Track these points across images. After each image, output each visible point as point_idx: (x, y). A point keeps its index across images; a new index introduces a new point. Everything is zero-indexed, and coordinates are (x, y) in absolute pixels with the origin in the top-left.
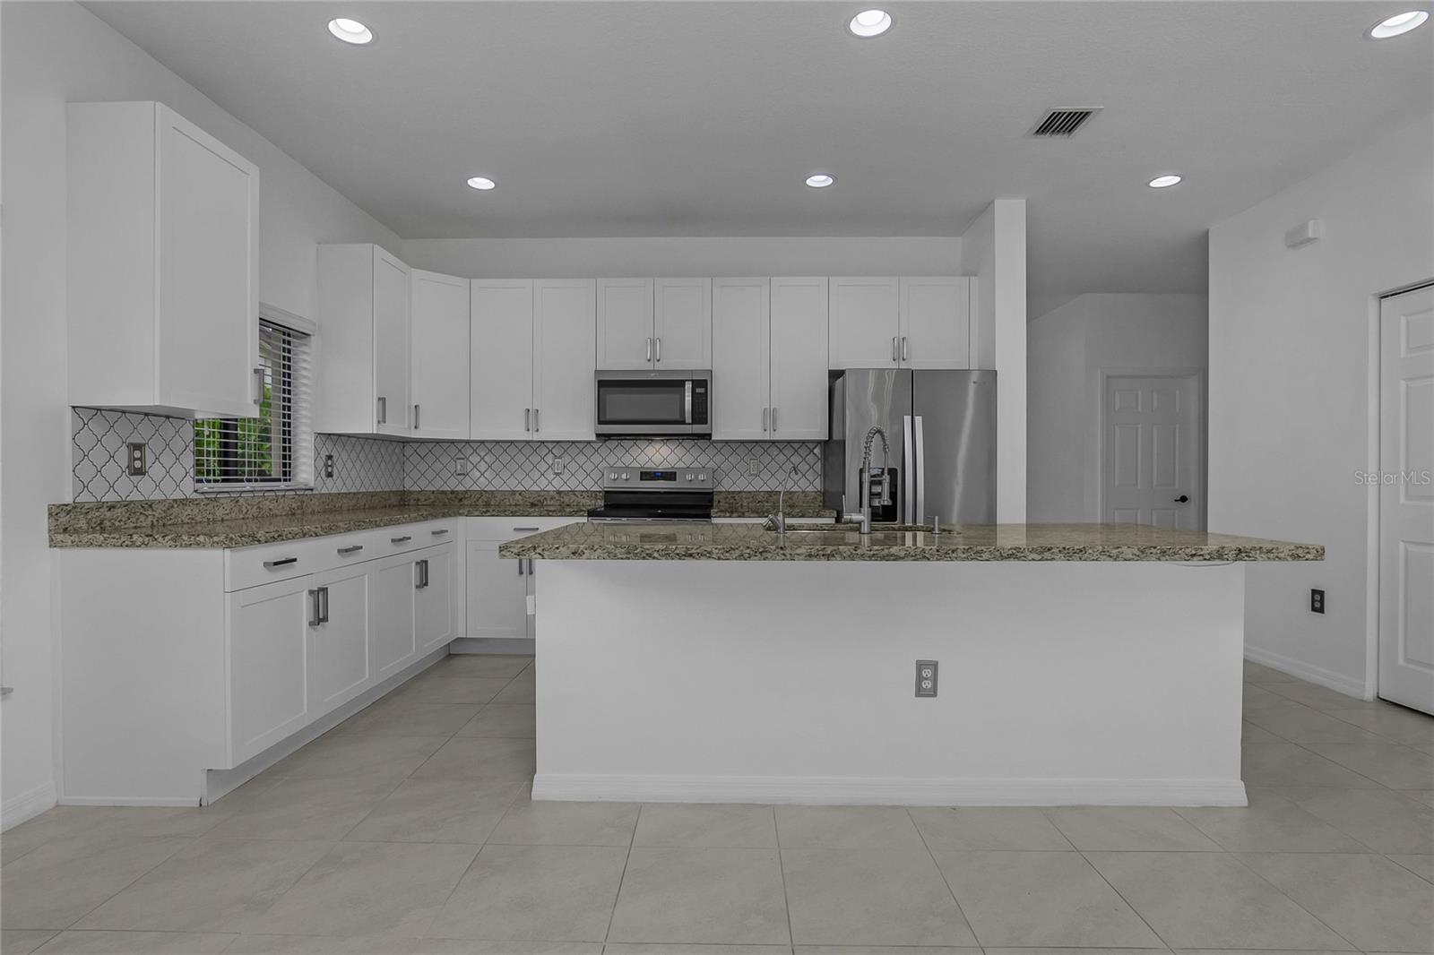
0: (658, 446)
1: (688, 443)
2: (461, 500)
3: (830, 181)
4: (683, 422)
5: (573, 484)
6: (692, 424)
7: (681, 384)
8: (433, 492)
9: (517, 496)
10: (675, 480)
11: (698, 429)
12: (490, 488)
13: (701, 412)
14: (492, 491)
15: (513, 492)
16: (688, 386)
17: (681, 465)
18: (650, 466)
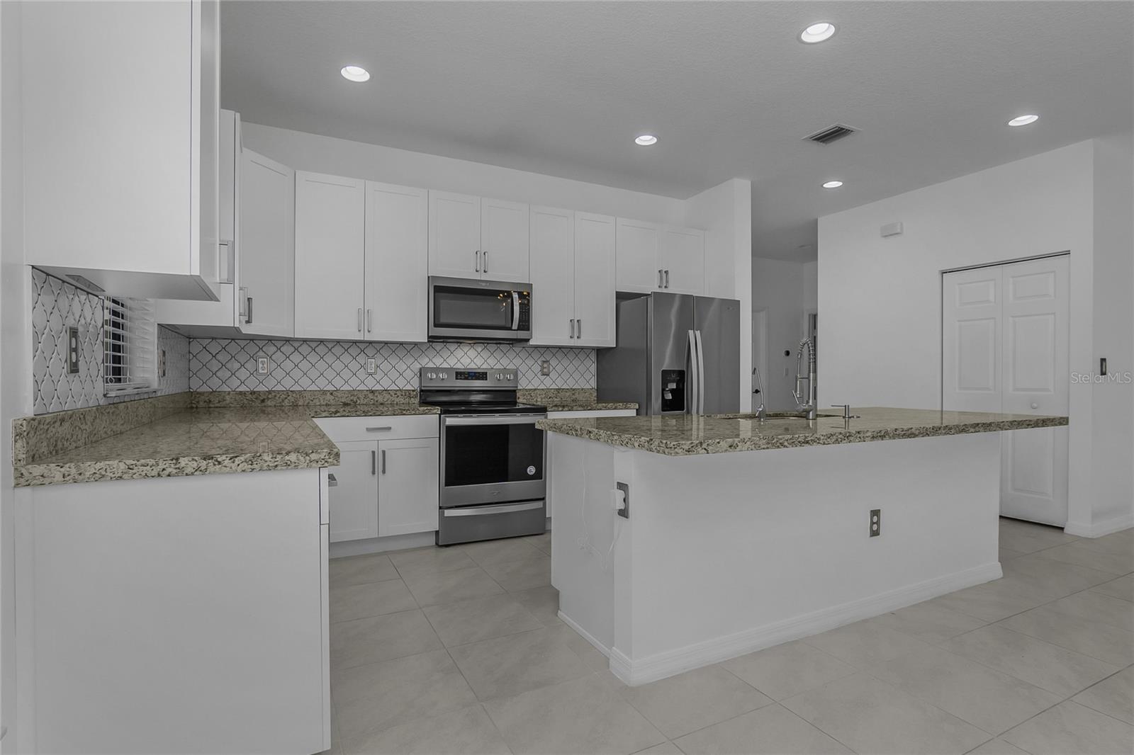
0: (466, 349)
1: (492, 347)
2: (263, 401)
3: (655, 140)
4: (510, 329)
5: (386, 384)
6: (517, 330)
7: (509, 294)
8: (229, 393)
9: (329, 397)
10: (486, 379)
11: (522, 334)
12: (296, 388)
13: (526, 321)
14: (300, 391)
15: (324, 392)
16: (516, 297)
17: (494, 366)
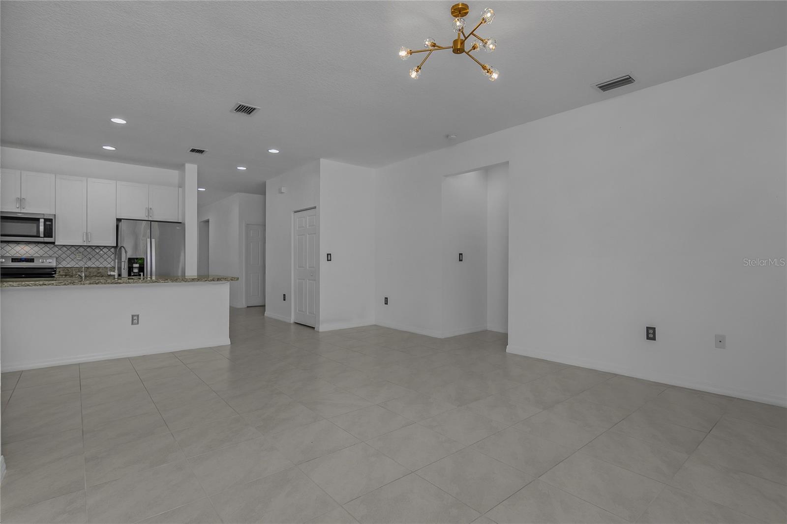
0: (22, 246)
4: (39, 237)
6: (44, 237)
7: (38, 220)
10: (33, 262)
11: (48, 240)
13: (49, 232)
16: (42, 221)
17: (37, 255)
18: (18, 256)
